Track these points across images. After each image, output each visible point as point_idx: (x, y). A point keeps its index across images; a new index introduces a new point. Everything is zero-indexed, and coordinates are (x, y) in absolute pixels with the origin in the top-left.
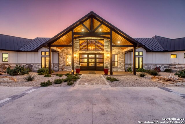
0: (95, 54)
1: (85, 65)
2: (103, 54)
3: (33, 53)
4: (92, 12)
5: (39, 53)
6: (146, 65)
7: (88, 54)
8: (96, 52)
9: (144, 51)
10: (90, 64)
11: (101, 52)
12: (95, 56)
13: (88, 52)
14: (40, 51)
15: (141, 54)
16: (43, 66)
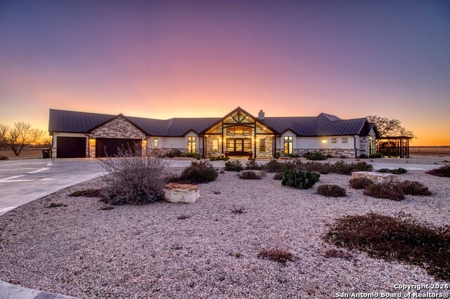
0: (243, 140)
1: (232, 150)
2: (251, 139)
3: (179, 138)
4: (239, 107)
5: (186, 138)
6: (296, 150)
7: (235, 140)
8: (243, 137)
9: (295, 136)
10: (237, 150)
11: (248, 137)
12: (243, 142)
13: (236, 137)
14: (186, 136)
15: (291, 138)
16: (190, 152)
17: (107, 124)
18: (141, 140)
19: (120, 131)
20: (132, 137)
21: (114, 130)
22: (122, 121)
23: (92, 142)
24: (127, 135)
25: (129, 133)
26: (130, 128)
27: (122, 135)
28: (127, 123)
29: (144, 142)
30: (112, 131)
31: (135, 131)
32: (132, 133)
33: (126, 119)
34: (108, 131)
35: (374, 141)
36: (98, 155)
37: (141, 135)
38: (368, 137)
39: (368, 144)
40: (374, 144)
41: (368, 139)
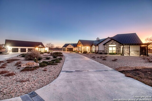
23: (66, 49)
26: (71, 46)
29: (74, 49)
32: (72, 47)
33: (71, 44)
34: (68, 47)
35: (117, 47)
36: (67, 51)
37: (73, 47)
38: (107, 45)
39: (107, 48)
40: (118, 48)
41: (107, 46)
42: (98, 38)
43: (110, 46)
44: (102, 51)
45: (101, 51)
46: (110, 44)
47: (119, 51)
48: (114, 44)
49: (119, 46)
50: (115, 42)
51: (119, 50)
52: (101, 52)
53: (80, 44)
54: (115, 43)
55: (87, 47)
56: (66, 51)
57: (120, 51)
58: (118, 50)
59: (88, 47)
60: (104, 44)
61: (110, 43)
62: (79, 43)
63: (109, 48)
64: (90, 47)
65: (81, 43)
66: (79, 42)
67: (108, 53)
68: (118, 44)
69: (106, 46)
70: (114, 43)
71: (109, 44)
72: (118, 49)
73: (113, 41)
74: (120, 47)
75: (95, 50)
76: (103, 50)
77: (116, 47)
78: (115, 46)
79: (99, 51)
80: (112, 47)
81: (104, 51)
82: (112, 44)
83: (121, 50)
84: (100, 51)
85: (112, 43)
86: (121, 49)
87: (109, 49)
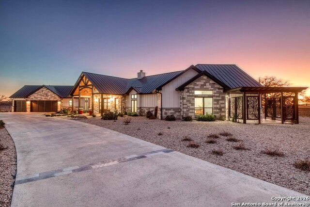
17: (37, 92)
18: (57, 101)
19: (44, 96)
20: (52, 99)
21: (40, 95)
22: (45, 89)
23: (28, 103)
24: (48, 98)
25: (50, 97)
26: (50, 93)
27: (45, 98)
28: (49, 90)
29: (59, 103)
30: (39, 96)
31: (53, 95)
32: (51, 97)
33: (47, 88)
34: (37, 96)
35: (217, 96)
36: (31, 111)
37: (57, 98)
38: (188, 92)
39: (189, 101)
40: (218, 101)
41: (188, 94)
42: (141, 71)
43: (197, 93)
44: (174, 109)
45: (169, 109)
46: (199, 87)
47: (220, 109)
48: (207, 89)
49: (220, 93)
50: (212, 82)
51: (222, 106)
52: (169, 113)
53: (86, 86)
54: (210, 84)
55: (110, 96)
56: (26, 111)
57: (223, 110)
58: (218, 106)
59: (115, 97)
60: (181, 89)
61: (198, 85)
62: (82, 84)
63: (194, 99)
64: (120, 97)
65: (90, 83)
66: (81, 78)
67: (193, 117)
68: (219, 89)
69: (185, 94)
70: (207, 84)
71: (196, 87)
72: (218, 104)
73: (205, 77)
74: (223, 99)
75: (140, 108)
76: (176, 106)
77: (215, 98)
78: (210, 93)
79: (164, 111)
80: (203, 97)
81: (178, 110)
82: (202, 88)
83: (227, 106)
84: (167, 109)
85: (202, 85)
86: (225, 104)
87: (193, 104)
